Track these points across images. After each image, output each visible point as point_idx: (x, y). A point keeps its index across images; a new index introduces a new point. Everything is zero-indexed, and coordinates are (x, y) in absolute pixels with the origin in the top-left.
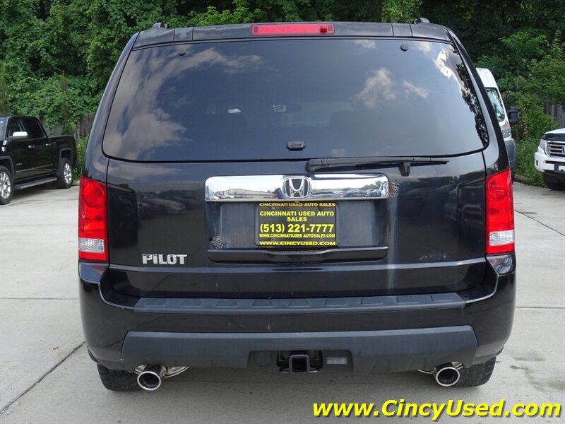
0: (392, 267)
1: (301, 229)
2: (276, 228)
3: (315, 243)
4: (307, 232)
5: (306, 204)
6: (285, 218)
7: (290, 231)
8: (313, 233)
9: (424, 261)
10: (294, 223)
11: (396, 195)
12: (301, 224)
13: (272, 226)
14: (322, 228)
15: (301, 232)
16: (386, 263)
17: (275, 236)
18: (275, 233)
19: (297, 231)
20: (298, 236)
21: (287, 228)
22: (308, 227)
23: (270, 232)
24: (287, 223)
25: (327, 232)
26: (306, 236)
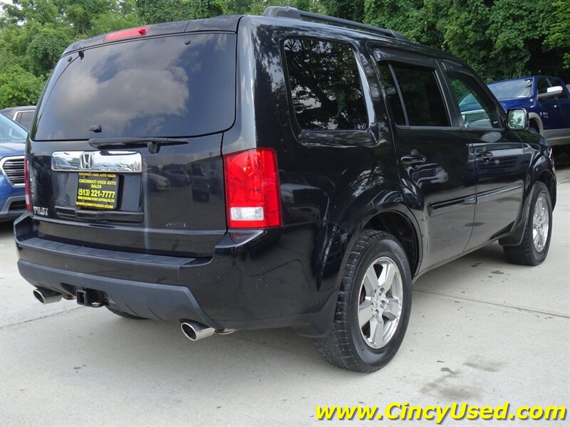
0: (146, 230)
1: (97, 194)
2: (86, 192)
3: (102, 206)
4: (101, 197)
5: (101, 175)
6: (90, 184)
7: (92, 195)
8: (105, 197)
9: (169, 228)
10: (94, 189)
11: (146, 169)
12: (98, 189)
13: (84, 191)
14: (109, 194)
15: (97, 197)
16: (143, 227)
17: (85, 198)
18: (85, 196)
19: (95, 195)
20: (96, 199)
21: (91, 193)
22: (101, 193)
23: (83, 196)
24: (91, 189)
25: (111, 198)
26: (100, 200)
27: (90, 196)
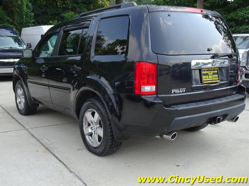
0: (229, 87)
2: (206, 77)
3: (215, 81)
4: (213, 78)
6: (208, 73)
8: (214, 78)
9: (233, 85)
10: (210, 75)
12: (211, 75)
13: (205, 77)
14: (216, 76)
17: (206, 80)
18: (206, 79)
19: (211, 78)
20: (211, 79)
21: (209, 77)
22: (213, 76)
23: (205, 79)
24: (208, 75)
25: (217, 78)
26: (213, 79)
27: (209, 78)
